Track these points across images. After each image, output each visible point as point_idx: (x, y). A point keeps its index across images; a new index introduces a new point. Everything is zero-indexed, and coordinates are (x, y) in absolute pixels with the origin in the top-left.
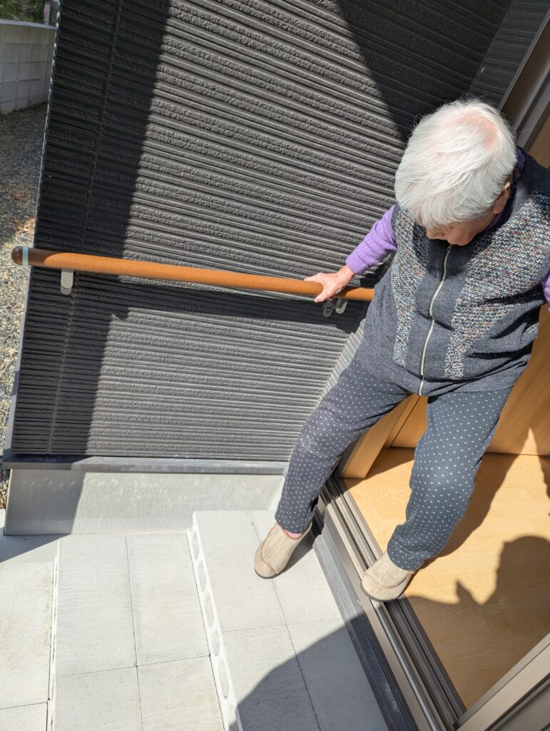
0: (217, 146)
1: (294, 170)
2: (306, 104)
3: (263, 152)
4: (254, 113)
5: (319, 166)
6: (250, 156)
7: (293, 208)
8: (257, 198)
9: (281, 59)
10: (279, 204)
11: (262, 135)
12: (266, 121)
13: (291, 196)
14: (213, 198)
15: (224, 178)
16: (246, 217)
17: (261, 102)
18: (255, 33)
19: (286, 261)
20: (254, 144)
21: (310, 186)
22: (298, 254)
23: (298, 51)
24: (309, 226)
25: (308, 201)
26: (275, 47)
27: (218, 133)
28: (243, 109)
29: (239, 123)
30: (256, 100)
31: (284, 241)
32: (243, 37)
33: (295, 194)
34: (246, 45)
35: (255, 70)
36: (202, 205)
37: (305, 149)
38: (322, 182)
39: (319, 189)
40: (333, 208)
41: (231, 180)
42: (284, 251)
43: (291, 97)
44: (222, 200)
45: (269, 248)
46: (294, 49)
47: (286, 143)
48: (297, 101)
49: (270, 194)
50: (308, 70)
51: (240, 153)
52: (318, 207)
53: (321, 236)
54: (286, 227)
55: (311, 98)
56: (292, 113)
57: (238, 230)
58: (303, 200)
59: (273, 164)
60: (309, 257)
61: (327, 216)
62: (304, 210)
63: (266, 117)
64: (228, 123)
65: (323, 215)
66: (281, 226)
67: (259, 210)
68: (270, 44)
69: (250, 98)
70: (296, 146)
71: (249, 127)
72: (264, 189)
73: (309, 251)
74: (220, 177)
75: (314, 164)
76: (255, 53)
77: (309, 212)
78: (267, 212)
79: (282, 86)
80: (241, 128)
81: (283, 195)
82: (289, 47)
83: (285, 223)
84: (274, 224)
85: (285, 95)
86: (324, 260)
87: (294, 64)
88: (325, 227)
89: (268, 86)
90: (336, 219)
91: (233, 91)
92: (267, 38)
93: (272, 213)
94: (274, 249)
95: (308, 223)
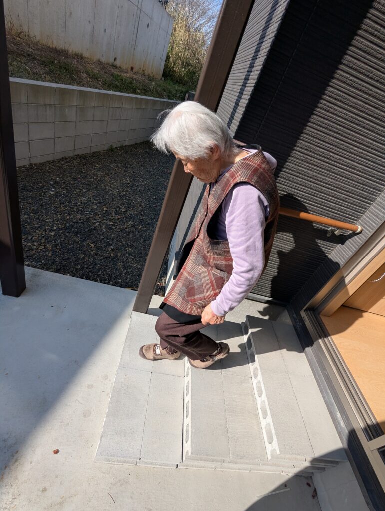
0: (299, 153)
1: (331, 166)
2: (346, 137)
3: (319, 157)
4: (320, 140)
5: (344, 165)
6: (313, 159)
7: (326, 183)
8: (310, 177)
9: (340, 117)
10: (320, 181)
11: (321, 150)
12: (324, 144)
13: (326, 178)
14: (291, 176)
15: (298, 167)
16: (303, 186)
17: (325, 135)
18: (331, 105)
19: (315, 208)
20: (316, 154)
21: (337, 174)
22: (322, 205)
23: (348, 113)
24: (331, 193)
25: (333, 181)
26: (338, 111)
27: (301, 148)
28: (316, 138)
29: (312, 144)
30: (323, 134)
31: (317, 198)
32: (325, 107)
33: (329, 177)
34: (325, 110)
35: (326, 121)
36: (285, 179)
37: (339, 157)
38: (343, 173)
39: (341, 176)
40: (345, 185)
41: (301, 168)
42: (316, 203)
43: (339, 134)
44: (294, 177)
45: (309, 201)
46: (346, 112)
47: (331, 154)
48: (342, 135)
49: (317, 176)
50: (351, 122)
51: (308, 157)
52: (338, 184)
53: (336, 198)
54: (320, 192)
55: (349, 134)
56: (338, 141)
57: (297, 191)
58: (331, 180)
59: (322, 163)
60: (327, 207)
61: (341, 189)
62: (331, 185)
63: (325, 142)
64: (307, 144)
65: (339, 188)
66: (318, 191)
67: (310, 183)
68: (336, 110)
69: (320, 133)
70: (335, 156)
71: (316, 146)
72: (314, 174)
73: (328, 204)
74: (296, 167)
75: (341, 164)
76: (328, 114)
77: (333, 186)
78: (313, 184)
79: (336, 128)
80: (312, 146)
81: (323, 177)
82: (344, 111)
83: (320, 190)
84: (315, 190)
85: (336, 133)
86: (333, 209)
87: (345, 119)
88: (338, 194)
89: (330, 128)
90: (345, 191)
91: (313, 130)
92: (336, 107)
93: (315, 185)
94: (311, 201)
95: (331, 191)
